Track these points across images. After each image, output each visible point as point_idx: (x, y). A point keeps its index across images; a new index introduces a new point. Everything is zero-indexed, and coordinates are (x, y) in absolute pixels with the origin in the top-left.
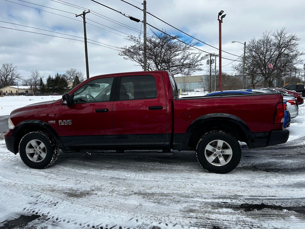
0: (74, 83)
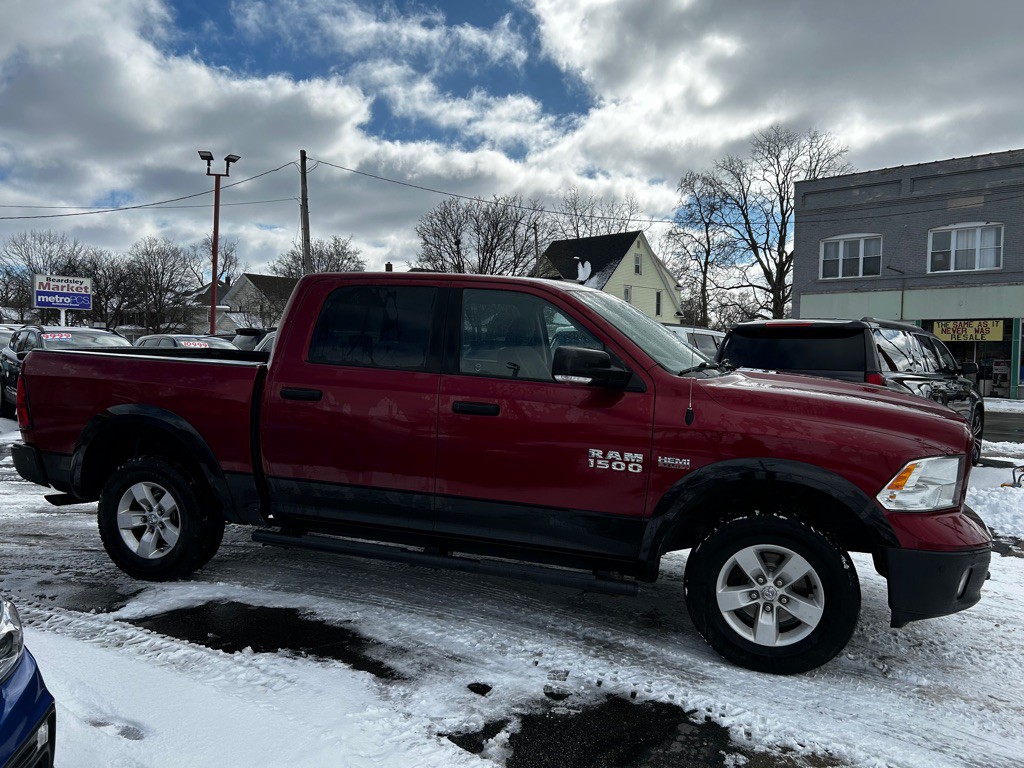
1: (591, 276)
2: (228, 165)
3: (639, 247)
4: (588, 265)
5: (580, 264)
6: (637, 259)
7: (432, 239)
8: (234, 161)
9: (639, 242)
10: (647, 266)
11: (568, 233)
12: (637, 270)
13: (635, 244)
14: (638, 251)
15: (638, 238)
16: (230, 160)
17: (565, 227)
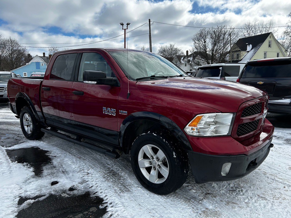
1: (252, 49)
2: (127, 26)
3: (270, 38)
4: (251, 46)
5: (248, 45)
6: (270, 42)
7: (197, 42)
8: (129, 25)
9: (270, 36)
10: (273, 44)
11: (246, 35)
12: (270, 46)
13: (269, 37)
14: (270, 39)
15: (270, 35)
16: (128, 24)
17: (245, 34)
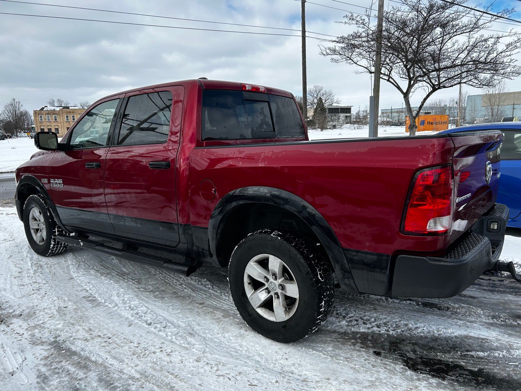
0: (316, 110)
